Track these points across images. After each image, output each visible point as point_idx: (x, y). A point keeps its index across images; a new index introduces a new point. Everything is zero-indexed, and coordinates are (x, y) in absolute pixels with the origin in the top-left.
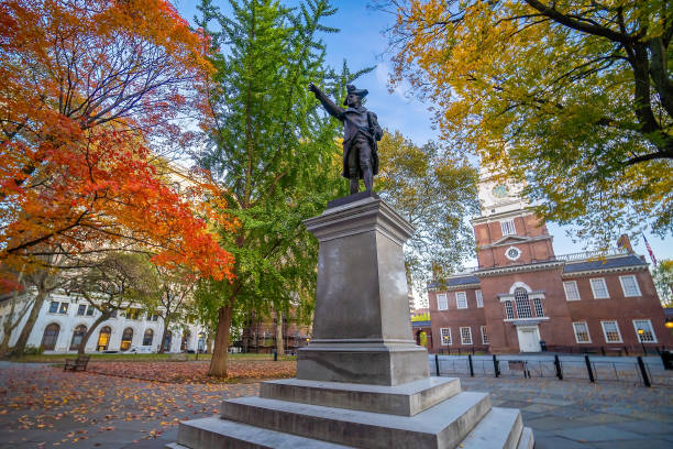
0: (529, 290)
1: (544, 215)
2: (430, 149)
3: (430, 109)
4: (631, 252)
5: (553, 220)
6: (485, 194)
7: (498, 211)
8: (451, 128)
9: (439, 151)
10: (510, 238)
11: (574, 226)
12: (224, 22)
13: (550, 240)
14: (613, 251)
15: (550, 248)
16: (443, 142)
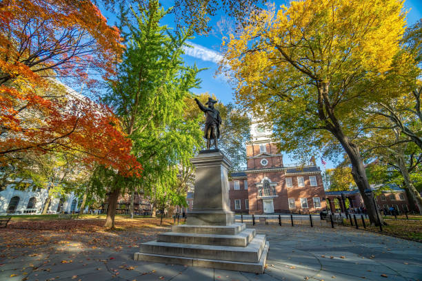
0: (270, 181)
1: (281, 148)
2: (230, 107)
3: (233, 89)
4: (315, 165)
5: (284, 150)
6: (253, 130)
7: (259, 139)
8: (241, 98)
9: (234, 109)
10: (263, 154)
11: (292, 154)
12: (132, 28)
13: (282, 156)
14: (308, 164)
15: (281, 160)
16: (237, 105)
